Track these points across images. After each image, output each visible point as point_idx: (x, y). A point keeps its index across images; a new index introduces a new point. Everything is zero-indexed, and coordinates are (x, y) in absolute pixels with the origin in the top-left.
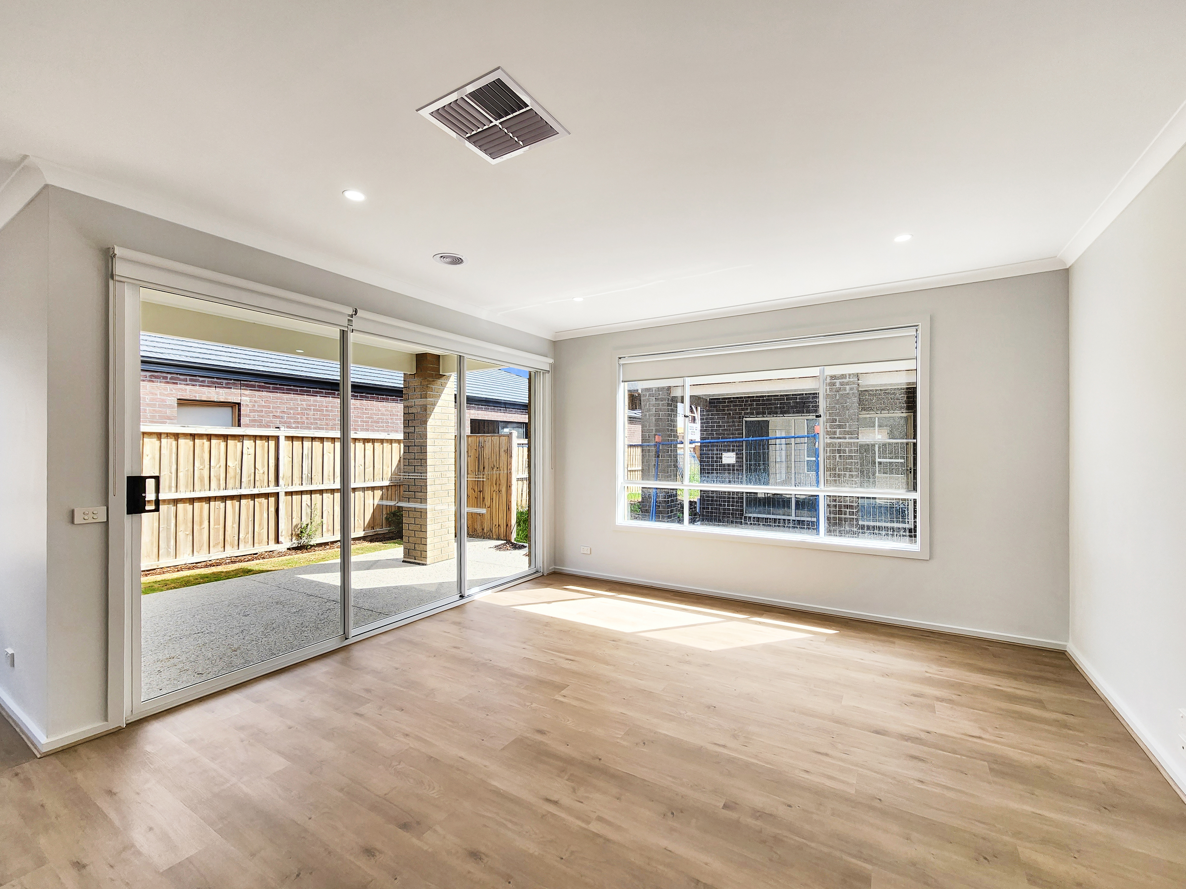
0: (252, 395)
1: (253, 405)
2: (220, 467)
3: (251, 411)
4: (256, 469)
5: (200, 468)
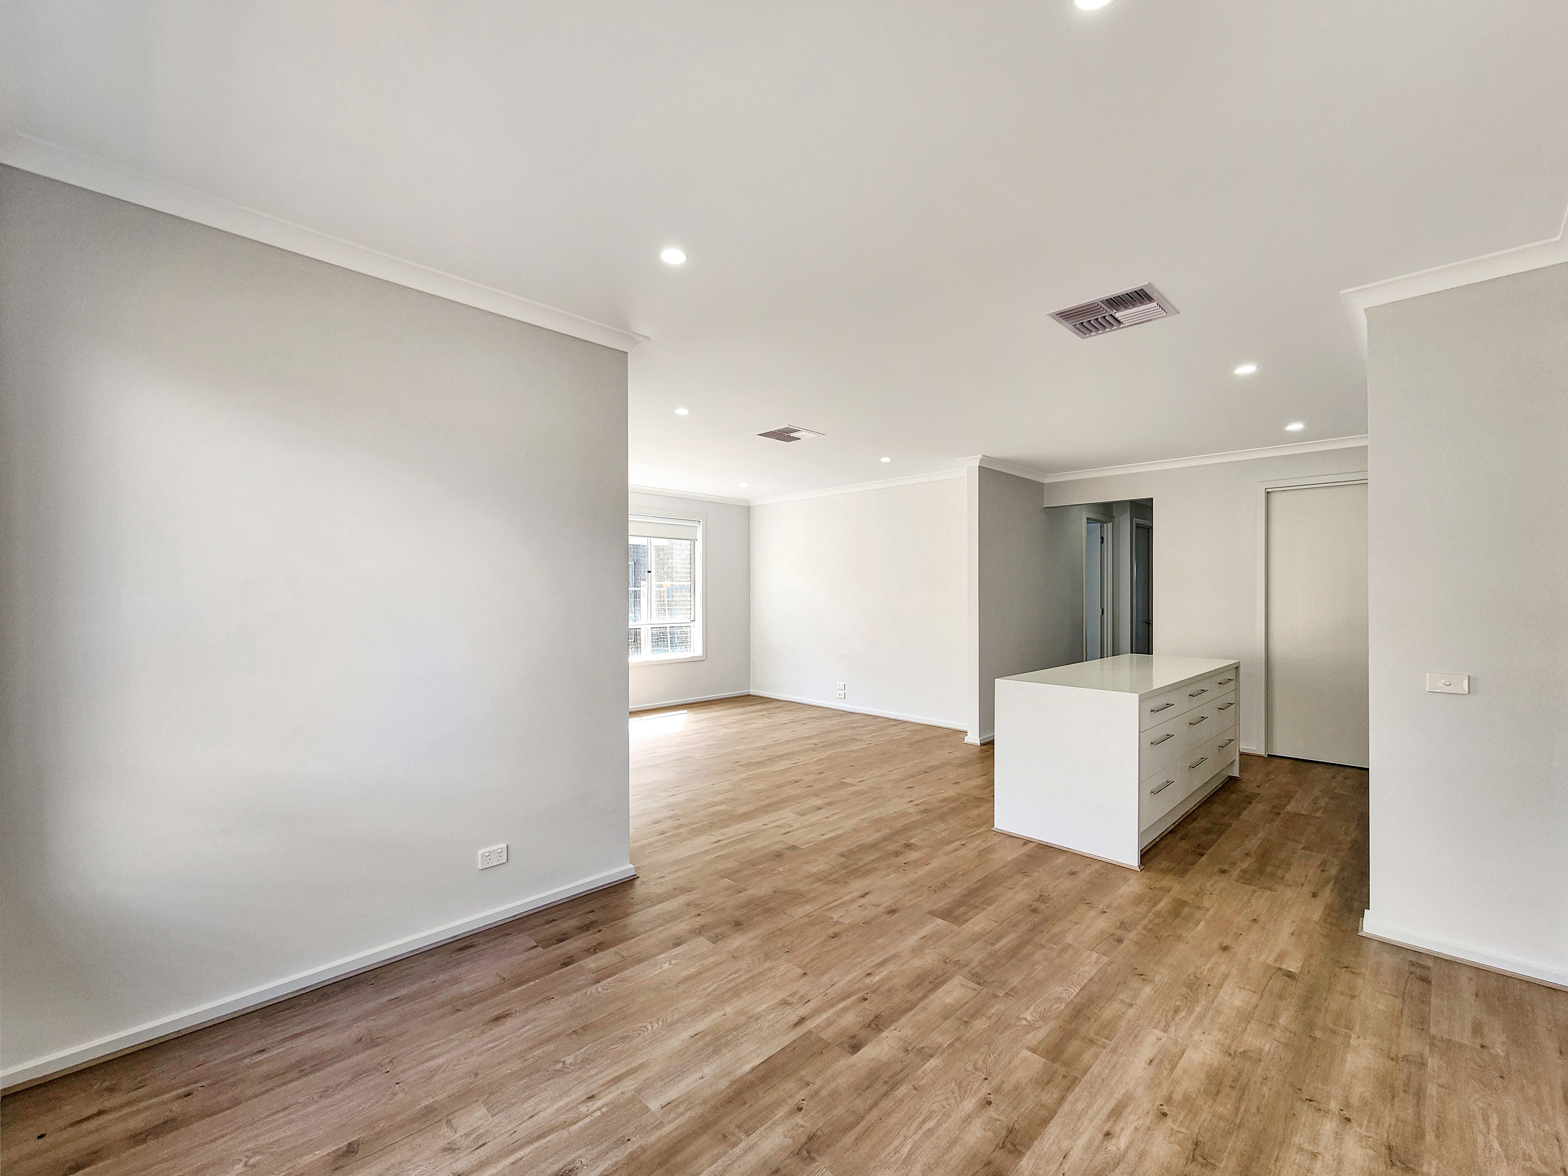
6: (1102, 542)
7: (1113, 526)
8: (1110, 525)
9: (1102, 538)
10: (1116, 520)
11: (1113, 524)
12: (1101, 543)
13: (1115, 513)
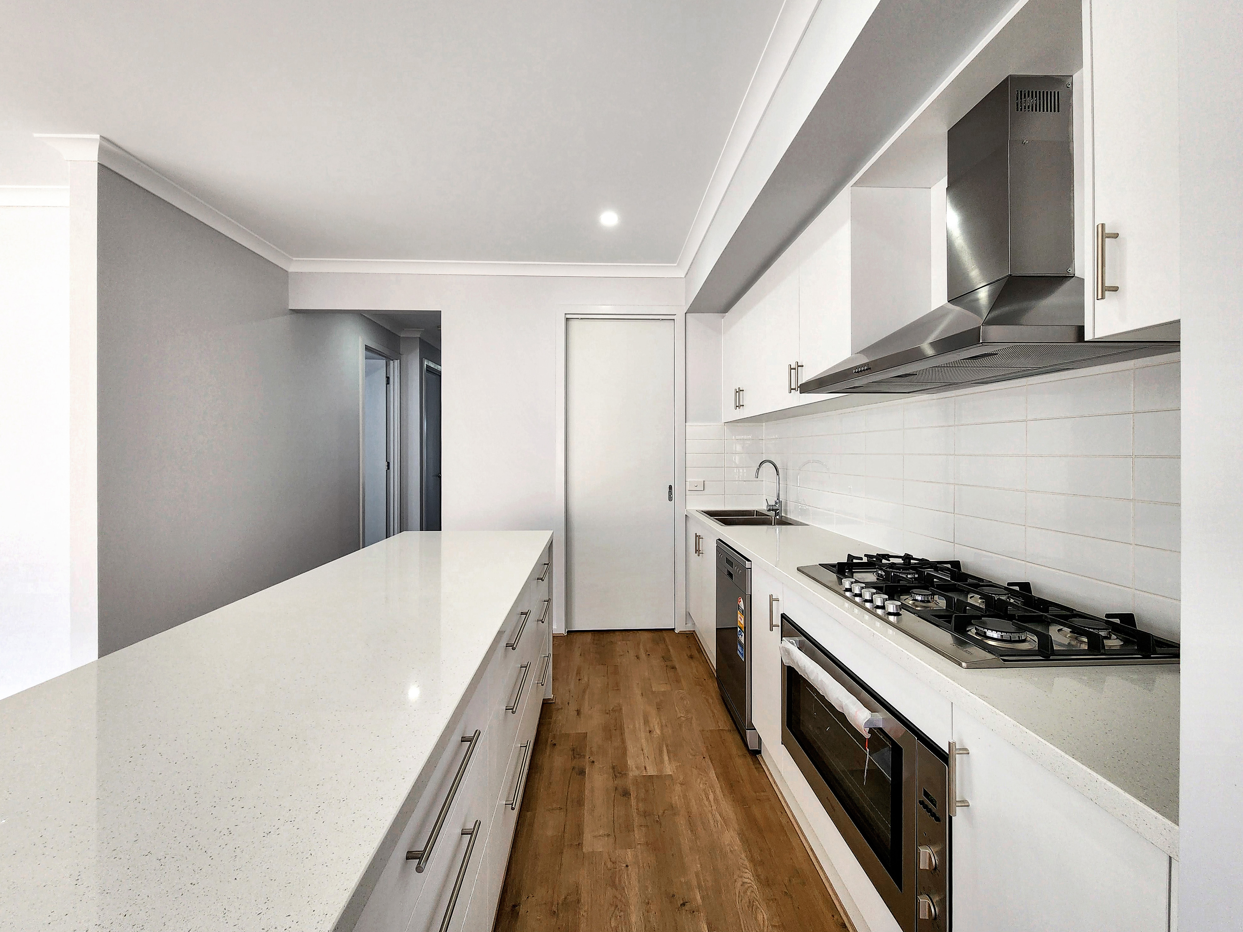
6: (388, 383)
7: (400, 364)
8: (397, 362)
9: (388, 378)
10: (404, 358)
11: (400, 361)
12: (386, 385)
13: (402, 350)
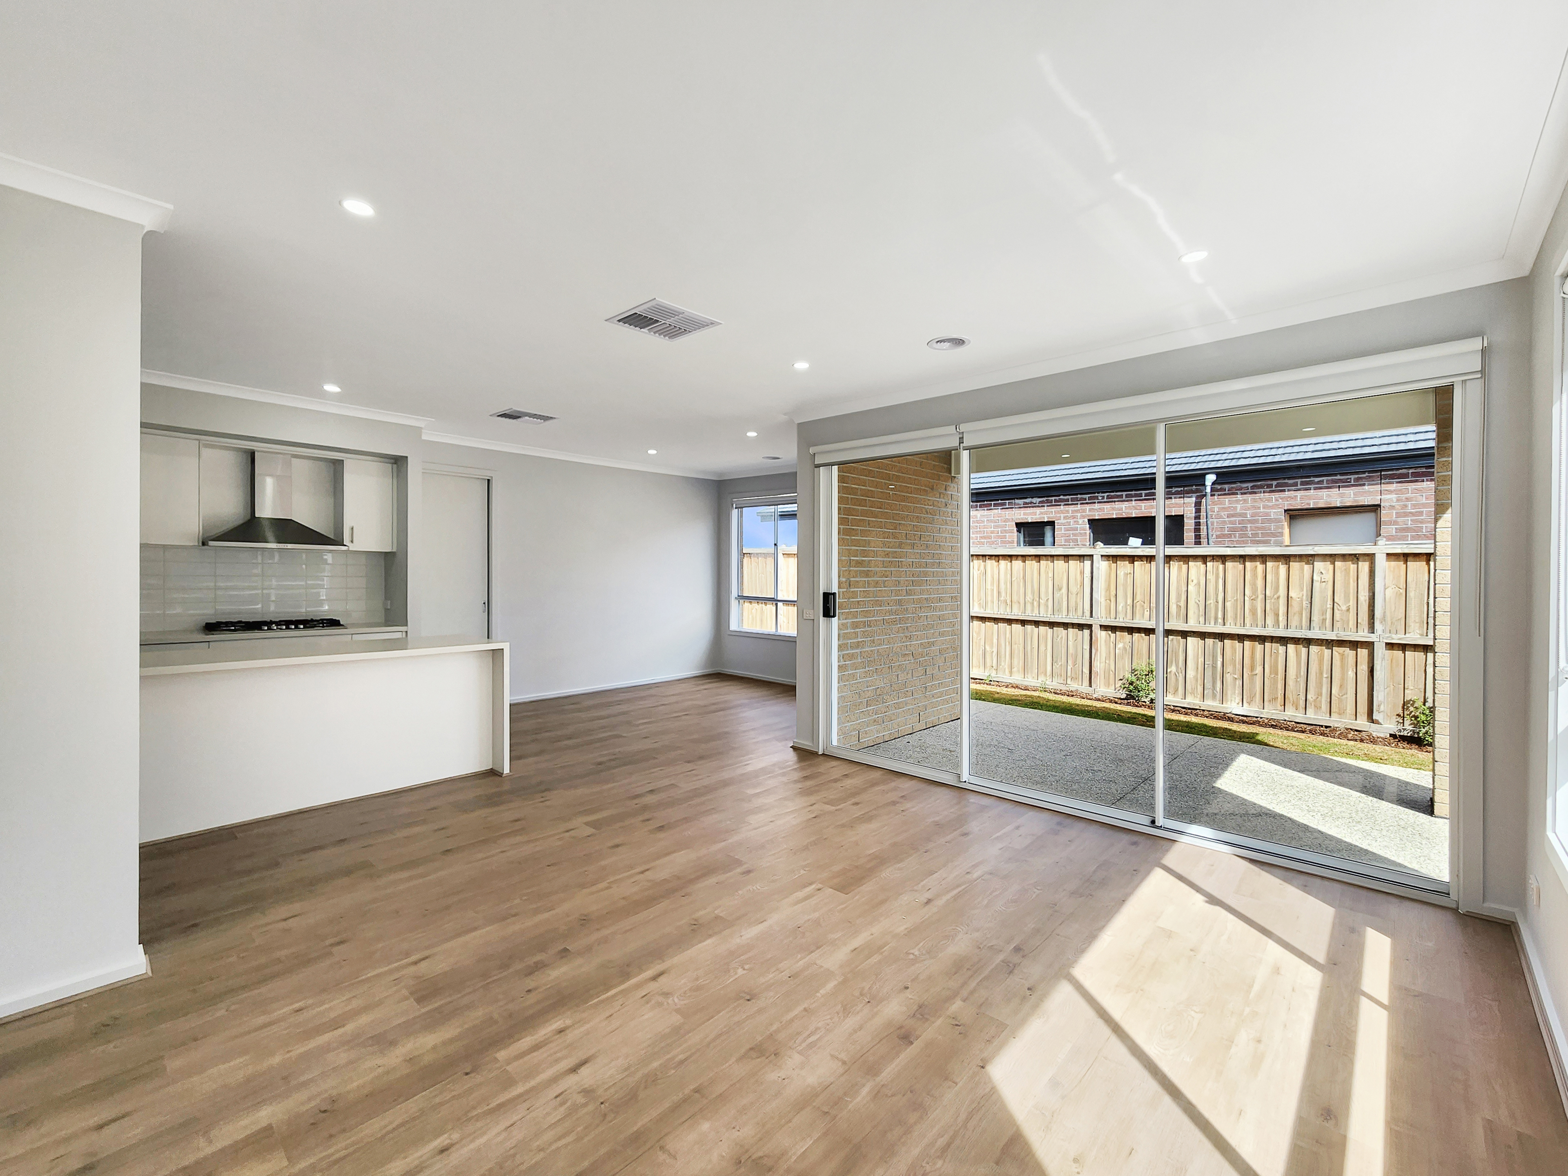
0: (1400, 490)
1: (1404, 505)
2: (1278, 598)
3: (1398, 515)
4: (1335, 604)
5: (1252, 598)
